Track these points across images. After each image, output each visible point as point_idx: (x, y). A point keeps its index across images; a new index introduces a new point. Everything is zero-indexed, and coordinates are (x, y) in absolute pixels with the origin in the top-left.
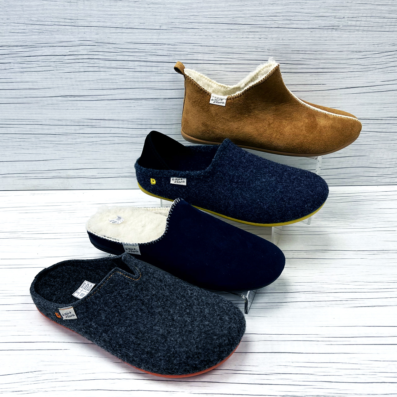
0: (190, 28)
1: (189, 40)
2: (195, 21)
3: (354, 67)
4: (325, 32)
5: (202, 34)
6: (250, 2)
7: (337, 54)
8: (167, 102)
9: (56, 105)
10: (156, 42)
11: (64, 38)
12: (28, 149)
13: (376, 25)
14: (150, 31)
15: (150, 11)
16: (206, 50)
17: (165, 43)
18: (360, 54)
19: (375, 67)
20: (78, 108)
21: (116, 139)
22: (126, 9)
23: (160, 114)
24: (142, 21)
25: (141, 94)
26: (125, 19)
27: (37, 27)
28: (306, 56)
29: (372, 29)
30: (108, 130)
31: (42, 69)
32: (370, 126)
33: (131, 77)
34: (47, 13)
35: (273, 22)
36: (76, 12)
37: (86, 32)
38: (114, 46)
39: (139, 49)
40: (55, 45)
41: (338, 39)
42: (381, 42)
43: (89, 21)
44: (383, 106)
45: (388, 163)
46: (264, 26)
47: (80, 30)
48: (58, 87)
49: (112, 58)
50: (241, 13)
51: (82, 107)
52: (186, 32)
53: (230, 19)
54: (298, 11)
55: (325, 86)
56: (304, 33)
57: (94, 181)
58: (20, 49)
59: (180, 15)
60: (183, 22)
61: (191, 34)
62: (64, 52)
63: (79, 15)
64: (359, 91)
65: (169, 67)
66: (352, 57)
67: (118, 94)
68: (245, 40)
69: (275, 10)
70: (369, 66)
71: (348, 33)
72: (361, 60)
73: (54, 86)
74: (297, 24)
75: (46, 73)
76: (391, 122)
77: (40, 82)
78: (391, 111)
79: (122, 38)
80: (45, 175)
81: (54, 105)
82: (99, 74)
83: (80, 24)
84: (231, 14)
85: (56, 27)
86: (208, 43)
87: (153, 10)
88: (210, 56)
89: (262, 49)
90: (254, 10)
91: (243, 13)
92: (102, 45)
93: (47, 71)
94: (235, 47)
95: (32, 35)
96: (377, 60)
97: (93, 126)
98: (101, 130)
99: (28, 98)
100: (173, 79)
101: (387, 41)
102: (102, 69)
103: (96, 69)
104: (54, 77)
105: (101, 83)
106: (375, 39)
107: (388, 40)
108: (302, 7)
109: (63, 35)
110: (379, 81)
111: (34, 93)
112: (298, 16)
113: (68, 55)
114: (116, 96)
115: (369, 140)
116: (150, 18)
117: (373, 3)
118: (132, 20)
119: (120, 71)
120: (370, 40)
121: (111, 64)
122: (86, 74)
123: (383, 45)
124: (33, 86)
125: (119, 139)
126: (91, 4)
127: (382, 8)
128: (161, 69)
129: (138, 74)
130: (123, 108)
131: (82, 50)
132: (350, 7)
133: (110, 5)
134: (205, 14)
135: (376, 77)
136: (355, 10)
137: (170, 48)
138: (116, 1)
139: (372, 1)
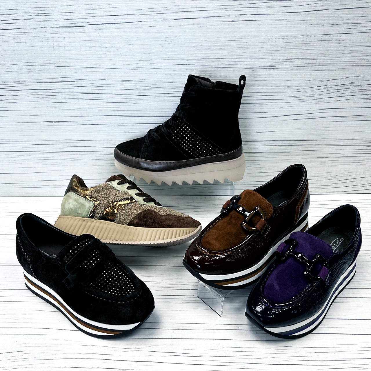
0: (152, 68)
1: (152, 77)
2: (156, 62)
3: (290, 99)
5: (162, 73)
6: (201, 47)
7: (276, 88)
8: (136, 127)
9: (43, 129)
10: (124, 79)
11: (49, 76)
12: (22, 164)
13: (307, 65)
14: (119, 71)
16: (167, 85)
17: (132, 80)
18: (296, 88)
19: (308, 98)
20: (61, 131)
21: (94, 156)
22: (99, 53)
23: (131, 136)
24: (113, 63)
25: (114, 120)
26: (99, 61)
27: (27, 67)
29: (303, 68)
30: (87, 149)
31: (31, 100)
32: (307, 146)
33: (105, 107)
34: (35, 56)
35: (220, 63)
36: (58, 55)
37: (67, 71)
38: (90, 82)
39: (111, 85)
40: (41, 81)
41: (276, 76)
42: (311, 78)
43: (70, 62)
44: (317, 130)
45: (324, 176)
46: (214, 66)
47: (62, 70)
48: (45, 114)
49: (89, 91)
50: (194, 56)
51: (65, 130)
52: (149, 71)
54: (241, 54)
55: (266, 114)
56: (247, 71)
58: (14, 84)
59: (143, 58)
60: (146, 63)
61: (153, 73)
62: (49, 86)
63: (61, 57)
65: (136, 98)
66: (289, 90)
67: (95, 120)
69: (222, 53)
70: (303, 98)
71: (284, 72)
72: (297, 93)
73: (42, 114)
74: (241, 65)
75: (35, 103)
76: (325, 143)
77: (30, 111)
78: (324, 134)
79: (97, 76)
80: (36, 185)
81: (42, 129)
82: (79, 104)
83: (62, 64)
84: (186, 57)
85: (42, 67)
86: (167, 80)
87: (121, 54)
88: (170, 90)
90: (205, 54)
91: (196, 56)
92: (80, 81)
93: (36, 101)
95: (23, 73)
96: (309, 93)
97: (74, 146)
98: (81, 148)
99: (21, 123)
100: (140, 108)
101: (316, 78)
102: (80, 100)
103: (76, 100)
104: (41, 106)
106: (306, 77)
107: (317, 77)
108: (244, 52)
109: (48, 73)
110: (311, 110)
111: (26, 119)
112: (242, 58)
113: (52, 89)
114: (93, 121)
115: (307, 157)
116: (119, 60)
117: (303, 48)
118: (104, 62)
119: (95, 102)
120: (303, 77)
121: (88, 96)
122: (67, 104)
123: (314, 81)
124: (24, 113)
125: (97, 156)
126: (70, 49)
127: (311, 52)
128: (129, 100)
129: (110, 104)
130: (100, 131)
131: (64, 85)
132: (283, 51)
133: (86, 50)
134: (164, 56)
135: (310, 107)
136: (289, 53)
137: (137, 84)
138: (91, 47)
139: (303, 46)
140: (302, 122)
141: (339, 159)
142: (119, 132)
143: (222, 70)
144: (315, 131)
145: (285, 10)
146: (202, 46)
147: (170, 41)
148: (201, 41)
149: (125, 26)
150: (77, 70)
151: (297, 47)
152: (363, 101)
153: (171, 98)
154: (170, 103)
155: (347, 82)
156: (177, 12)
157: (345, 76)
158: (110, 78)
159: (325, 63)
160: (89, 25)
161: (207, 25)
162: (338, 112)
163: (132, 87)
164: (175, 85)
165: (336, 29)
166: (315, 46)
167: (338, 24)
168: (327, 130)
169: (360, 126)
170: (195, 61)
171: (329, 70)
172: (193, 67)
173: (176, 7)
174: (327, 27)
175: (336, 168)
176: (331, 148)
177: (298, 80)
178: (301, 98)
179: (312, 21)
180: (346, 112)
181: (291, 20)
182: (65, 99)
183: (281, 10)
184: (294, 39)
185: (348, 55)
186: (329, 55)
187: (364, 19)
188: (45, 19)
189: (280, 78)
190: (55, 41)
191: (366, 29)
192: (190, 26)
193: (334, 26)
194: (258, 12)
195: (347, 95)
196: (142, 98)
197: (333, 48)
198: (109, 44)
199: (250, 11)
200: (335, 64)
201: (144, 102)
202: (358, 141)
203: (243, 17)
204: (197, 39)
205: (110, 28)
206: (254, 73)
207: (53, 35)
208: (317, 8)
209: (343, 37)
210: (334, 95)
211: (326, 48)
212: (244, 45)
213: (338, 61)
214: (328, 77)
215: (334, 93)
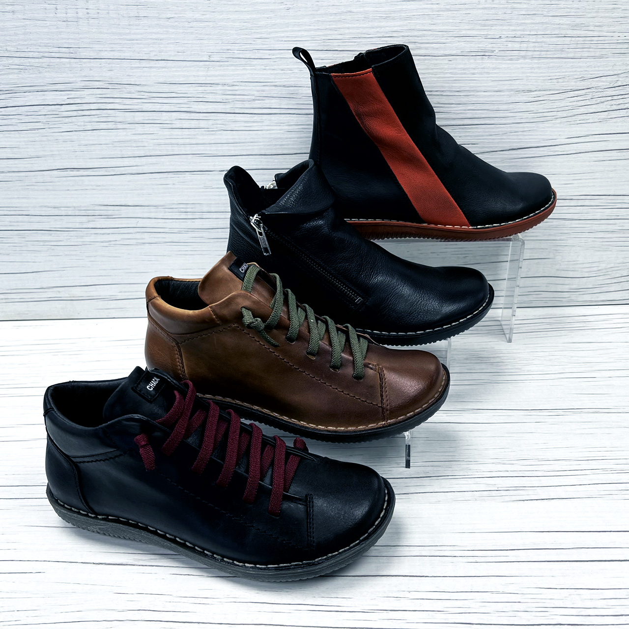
0: (257, 57)
1: (256, 76)
2: (265, 46)
3: (521, 116)
4: (471, 61)
5: (275, 67)
6: (350, 15)
7: (494, 95)
9: (50, 184)
10: (203, 80)
11: (59, 77)
12: (8, 255)
13: (552, 49)
15: (192, 33)
16: (284, 92)
17: (217, 82)
19: (554, 115)
20: (83, 188)
21: (146, 236)
22: (154, 30)
23: (215, 195)
24: (180, 49)
25: (183, 163)
26: (154, 46)
27: (17, 61)
28: (444, 100)
29: (546, 55)
30: (132, 223)
31: (26, 126)
33: (166, 137)
34: (31, 39)
36: (77, 36)
37: (93, 67)
38: (138, 88)
39: (177, 93)
40: (45, 88)
41: (494, 71)
42: (563, 74)
43: (98, 49)
44: (572, 177)
45: (587, 270)
47: (84, 65)
48: (52, 154)
49: (135, 107)
50: (336, 32)
51: (92, 185)
52: (251, 64)
53: (319, 43)
54: (426, 28)
55: (477, 147)
57: (113, 304)
59: (240, 39)
60: (245, 48)
61: (259, 67)
62: (59, 99)
65: (226, 120)
66: (518, 99)
67: (147, 164)
69: (390, 27)
70: (545, 114)
71: (509, 62)
73: (47, 154)
74: (426, 49)
75: (33, 133)
76: (587, 203)
77: (23, 148)
78: (586, 185)
79: (150, 76)
80: (36, 296)
81: (46, 184)
82: (116, 133)
83: (83, 55)
84: (318, 35)
85: (45, 60)
86: (285, 81)
87: (197, 32)
88: (290, 102)
90: (358, 28)
91: (339, 33)
92: (119, 86)
93: (34, 129)
95: (9, 74)
96: (556, 105)
97: (108, 217)
98: (122, 222)
99: (6, 173)
100: (233, 139)
101: (572, 73)
102: (120, 126)
103: (110, 125)
104: (44, 139)
105: (120, 147)
106: (552, 71)
107: (572, 72)
108: (433, 23)
109: (56, 72)
110: (562, 137)
111: (15, 166)
112: (428, 36)
113: (66, 104)
114: (143, 167)
115: (553, 232)
116: (192, 44)
117: (546, 13)
118: (163, 47)
119: (148, 128)
120: (545, 73)
121: (134, 116)
122: (95, 134)
123: (566, 80)
124: (13, 154)
125: (152, 236)
126: (99, 23)
127: (561, 21)
128: (213, 123)
129: (177, 132)
130: (156, 187)
131: (88, 96)
132: (508, 21)
133: (129, 25)
134: (279, 35)
135: (557, 131)
136: (518, 25)
137: (227, 90)
138: (138, 18)
139: (545, 10)
140: (543, 161)
141: (615, 235)
142: (193, 188)
144: (569, 180)
146: (350, 12)
148: (351, 3)
150: (114, 65)
151: (534, 12)
153: (293, 117)
154: (291, 128)
157: (624, 68)
158: (177, 80)
162: (613, 141)
163: (219, 96)
164: (300, 91)
168: (591, 178)
170: (339, 43)
171: (594, 57)
172: (334, 55)
175: (608, 253)
176: (598, 214)
178: (541, 115)
182: (90, 124)
186: (595, 26)
189: (502, 75)
190: (69, 6)
196: (237, 118)
197: (602, 12)
198: (174, 12)
200: (607, 46)
201: (240, 126)
206: (451, 64)
210: (604, 107)
211: (591, 12)
212: (432, 9)
213: (612, 38)
214: (592, 71)
215: (606, 103)
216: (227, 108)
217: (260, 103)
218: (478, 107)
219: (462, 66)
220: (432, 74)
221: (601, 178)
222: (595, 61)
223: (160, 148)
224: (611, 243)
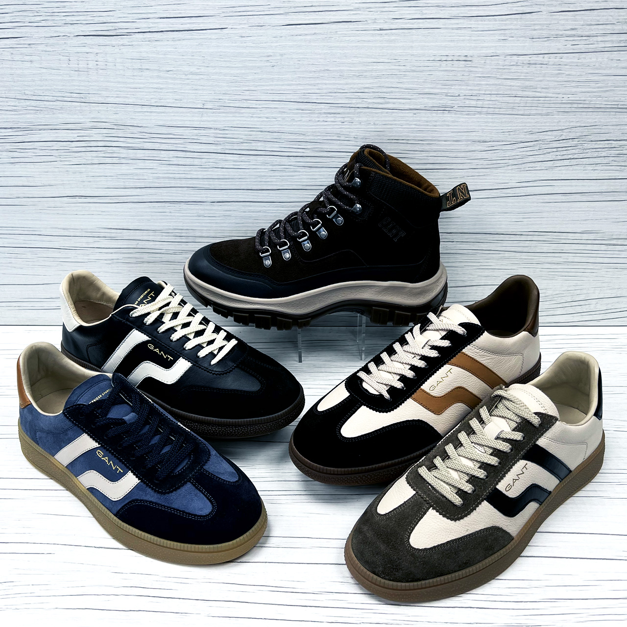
0: (245, 107)
1: (244, 123)
2: (252, 97)
3: (476, 163)
4: (434, 115)
5: (262, 115)
6: (328, 73)
7: (453, 145)
8: (216, 207)
9: (60, 209)
10: (198, 125)
11: (70, 118)
12: (22, 268)
13: (505, 106)
14: (188, 111)
15: (188, 84)
16: (269, 137)
17: (210, 126)
19: (506, 162)
20: (90, 213)
21: (146, 256)
22: (155, 81)
23: (208, 223)
24: (177, 97)
25: (179, 195)
26: (155, 94)
27: (33, 103)
28: (409, 147)
29: (499, 111)
30: (133, 244)
31: (40, 159)
32: (505, 244)
33: (164, 172)
34: (46, 85)
35: (360, 101)
36: (87, 83)
37: (101, 110)
38: (140, 129)
39: (175, 135)
40: (57, 127)
41: (453, 124)
43: (105, 95)
44: (522, 216)
46: (348, 106)
47: (92, 108)
48: (63, 184)
49: (137, 145)
50: (315, 87)
51: (97, 211)
52: (239, 112)
54: (394, 86)
56: (405, 115)
59: (230, 90)
60: (235, 98)
61: (247, 115)
62: (70, 137)
63: (92, 87)
64: (486, 195)
65: (217, 159)
66: (474, 148)
67: (146, 195)
68: (322, 124)
69: (363, 84)
70: (499, 162)
71: (467, 116)
72: (487, 153)
73: (58, 183)
74: (394, 103)
75: (46, 165)
76: (535, 238)
77: (37, 177)
78: (534, 223)
79: (151, 120)
80: (46, 305)
81: (57, 208)
82: (119, 167)
84: (302, 89)
85: (58, 103)
86: (270, 128)
87: (192, 83)
88: (274, 146)
89: (346, 136)
90: (333, 84)
91: (317, 88)
92: (123, 127)
93: (48, 162)
94: (309, 134)
95: (26, 114)
96: (509, 153)
97: (112, 239)
98: (124, 243)
99: (21, 198)
100: (223, 175)
101: (522, 128)
102: (123, 161)
103: (115, 160)
104: (56, 170)
106: (504, 125)
107: (522, 126)
108: (399, 81)
109: (68, 114)
110: (513, 182)
112: (395, 92)
113: (76, 141)
114: (144, 197)
115: (505, 262)
116: (189, 93)
117: (499, 76)
118: (163, 95)
119: (148, 164)
120: (497, 127)
121: (136, 153)
122: (100, 167)
123: (517, 133)
124: (28, 182)
125: (149, 256)
126: (106, 74)
127: (512, 83)
128: (206, 161)
129: (173, 168)
130: (154, 214)
131: (95, 135)
132: (466, 82)
133: (133, 76)
134: (263, 88)
135: (509, 176)
136: (474, 85)
137: (218, 133)
138: (141, 70)
139: (497, 73)
140: (496, 202)
141: (560, 267)
142: (187, 216)
143: (362, 112)
144: (519, 218)
145: (469, 12)
146: (328, 70)
147: (275, 61)
148: (328, 63)
149: (200, 36)
150: (119, 109)
151: (489, 75)
152: (599, 167)
154: (274, 168)
155: (572, 135)
156: (287, 13)
157: (568, 124)
158: (174, 124)
159: (534, 102)
160: (138, 32)
161: (338, 36)
162: (557, 185)
163: (212, 139)
164: (283, 136)
165: (554, 46)
166: (519, 74)
167: (557, 36)
168: (539, 217)
169: (594, 211)
170: (317, 96)
171: (541, 115)
172: (314, 107)
173: (286, 5)
174: (538, 41)
175: (554, 281)
176: (546, 248)
177: (491, 131)
178: (494, 162)
179: (512, 31)
180: (571, 186)
181: (479, 29)
182: (97, 158)
183: (462, 12)
184: (484, 62)
185: (574, 90)
186: (543, 88)
187: (601, 29)
188: (64, 22)
189: (461, 128)
190: (81, 59)
191: (604, 46)
192: (308, 37)
193: (551, 40)
194: (423, 14)
195: (572, 157)
196: (226, 158)
197: (548, 77)
198: (173, 66)
199: (410, 14)
200: (552, 105)
201: (230, 165)
202: (592, 236)
203: (397, 22)
204: (321, 58)
205: (174, 40)
206: (416, 117)
207: (79, 49)
208: (521, 10)
209: (566, 59)
210: (550, 156)
211: (538, 77)
212: (400, 70)
213: (557, 99)
214: (539, 126)
215: (551, 154)
216: (218, 149)
217: (247, 146)
218: (439, 154)
219: (426, 119)
220: (399, 125)
221: (548, 218)
222: (541, 118)
223: (159, 181)
224: (557, 273)
